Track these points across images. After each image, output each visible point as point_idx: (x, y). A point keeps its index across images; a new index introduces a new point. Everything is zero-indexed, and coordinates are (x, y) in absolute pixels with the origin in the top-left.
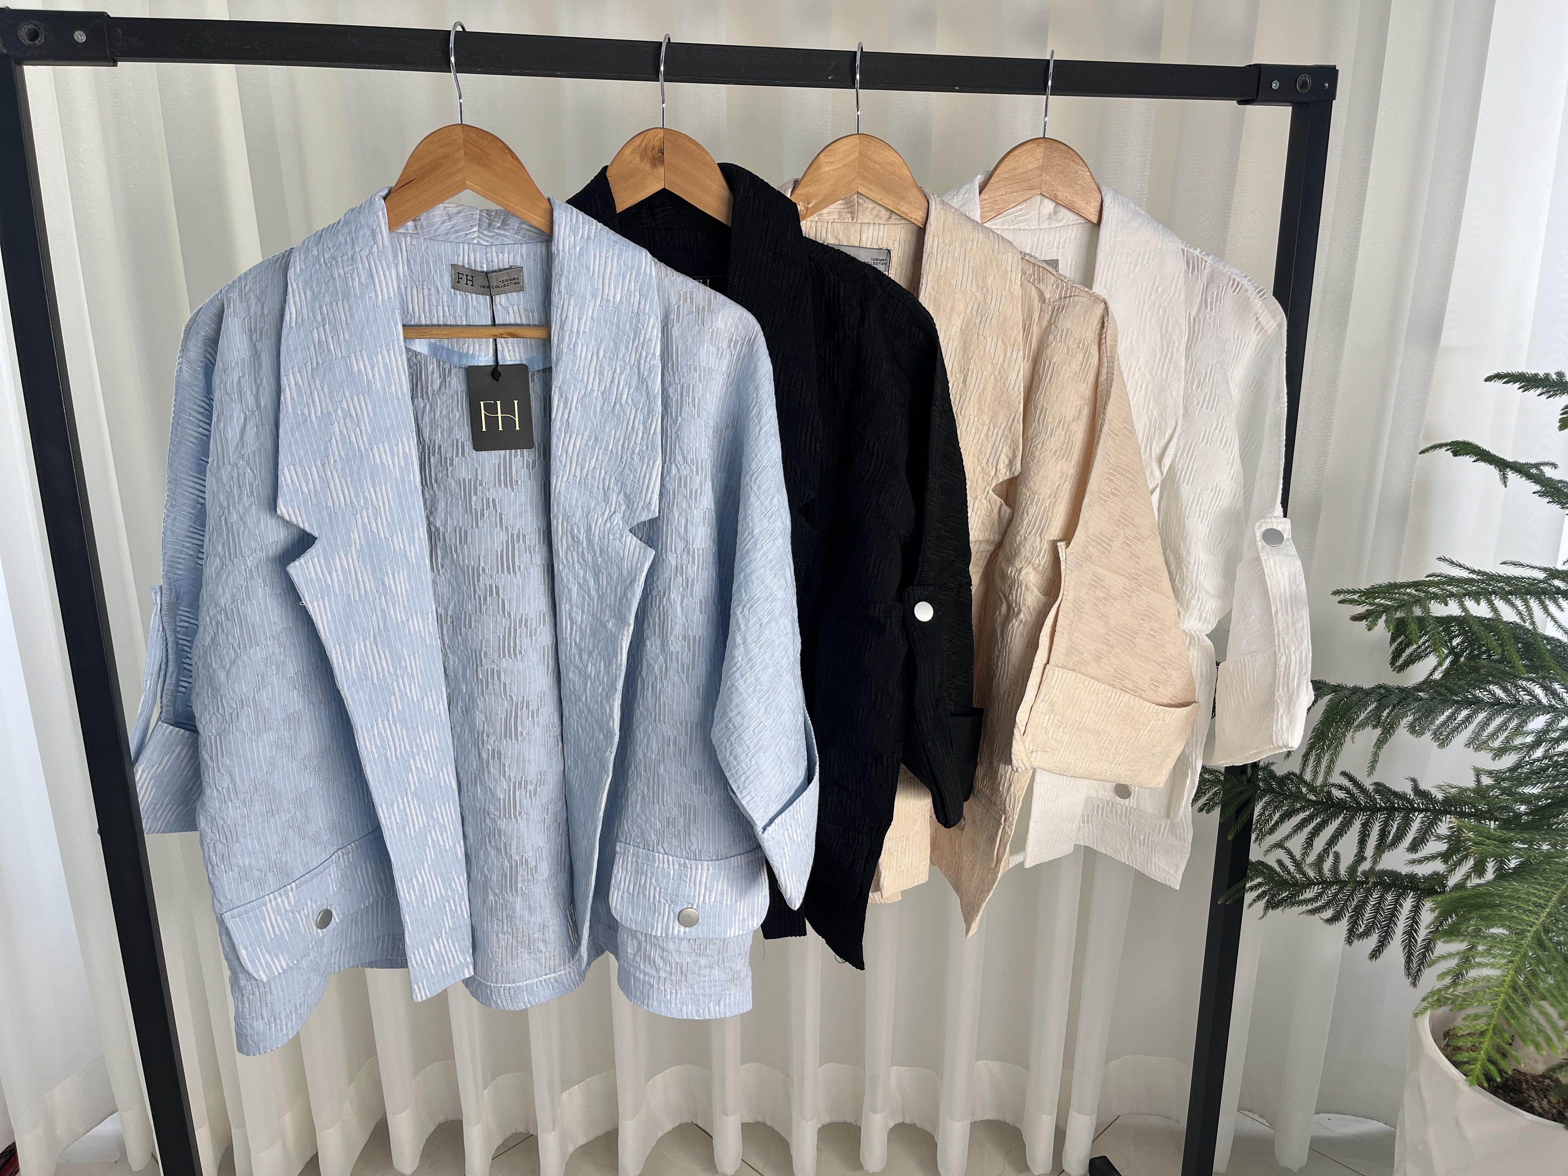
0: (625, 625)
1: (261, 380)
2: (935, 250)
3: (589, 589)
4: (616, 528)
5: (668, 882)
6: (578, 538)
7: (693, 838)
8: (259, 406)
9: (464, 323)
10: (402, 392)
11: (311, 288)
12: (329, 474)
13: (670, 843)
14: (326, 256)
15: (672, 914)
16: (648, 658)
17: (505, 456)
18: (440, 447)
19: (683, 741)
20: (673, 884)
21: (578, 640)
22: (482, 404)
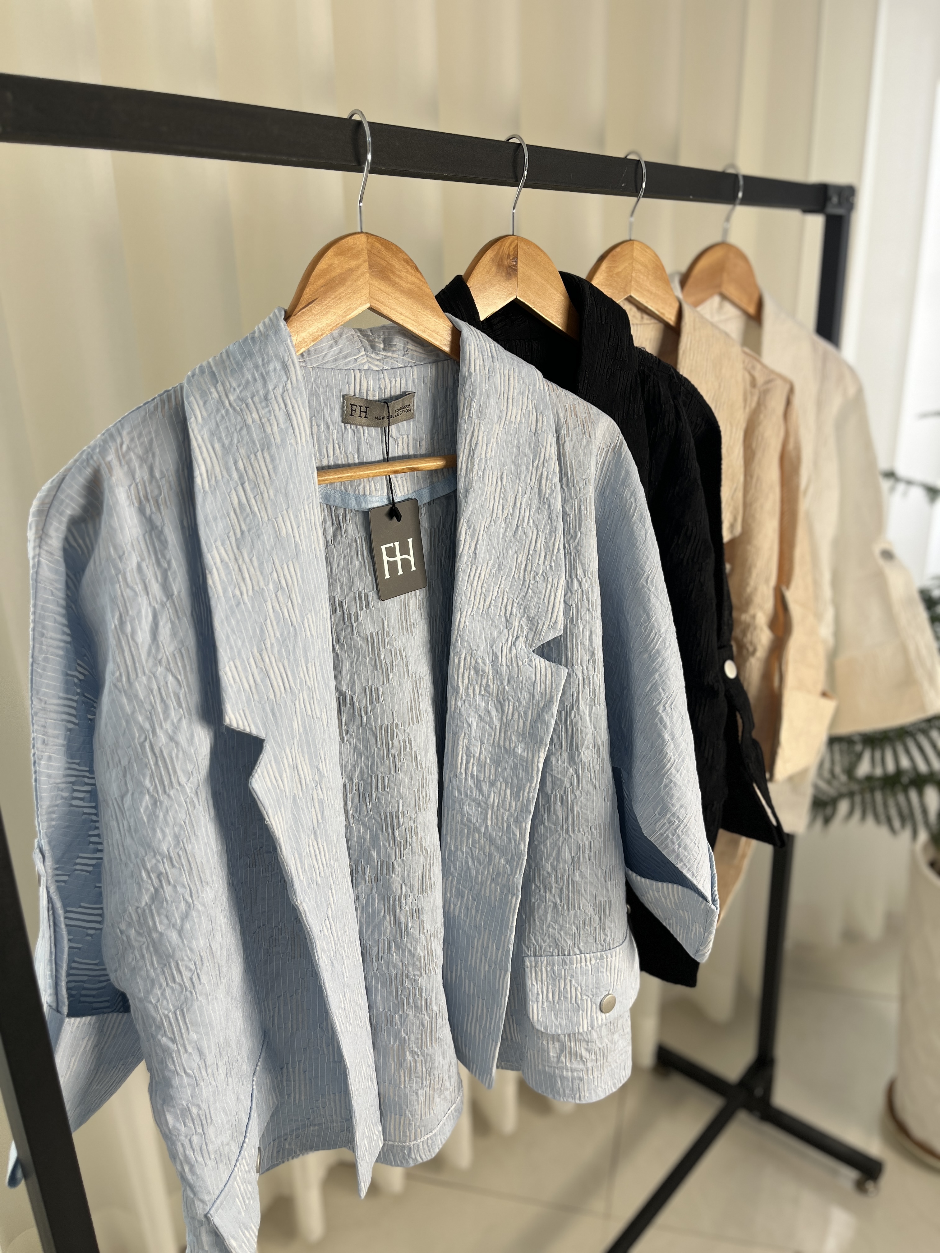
0: (539, 748)
3: (491, 719)
4: (522, 652)
5: (587, 979)
6: (484, 671)
7: (608, 931)
9: (357, 461)
10: (320, 550)
11: (220, 439)
12: (267, 660)
13: (586, 943)
15: (594, 1006)
16: (555, 773)
18: (341, 604)
19: (597, 844)
20: (592, 979)
21: (475, 773)
22: (383, 548)
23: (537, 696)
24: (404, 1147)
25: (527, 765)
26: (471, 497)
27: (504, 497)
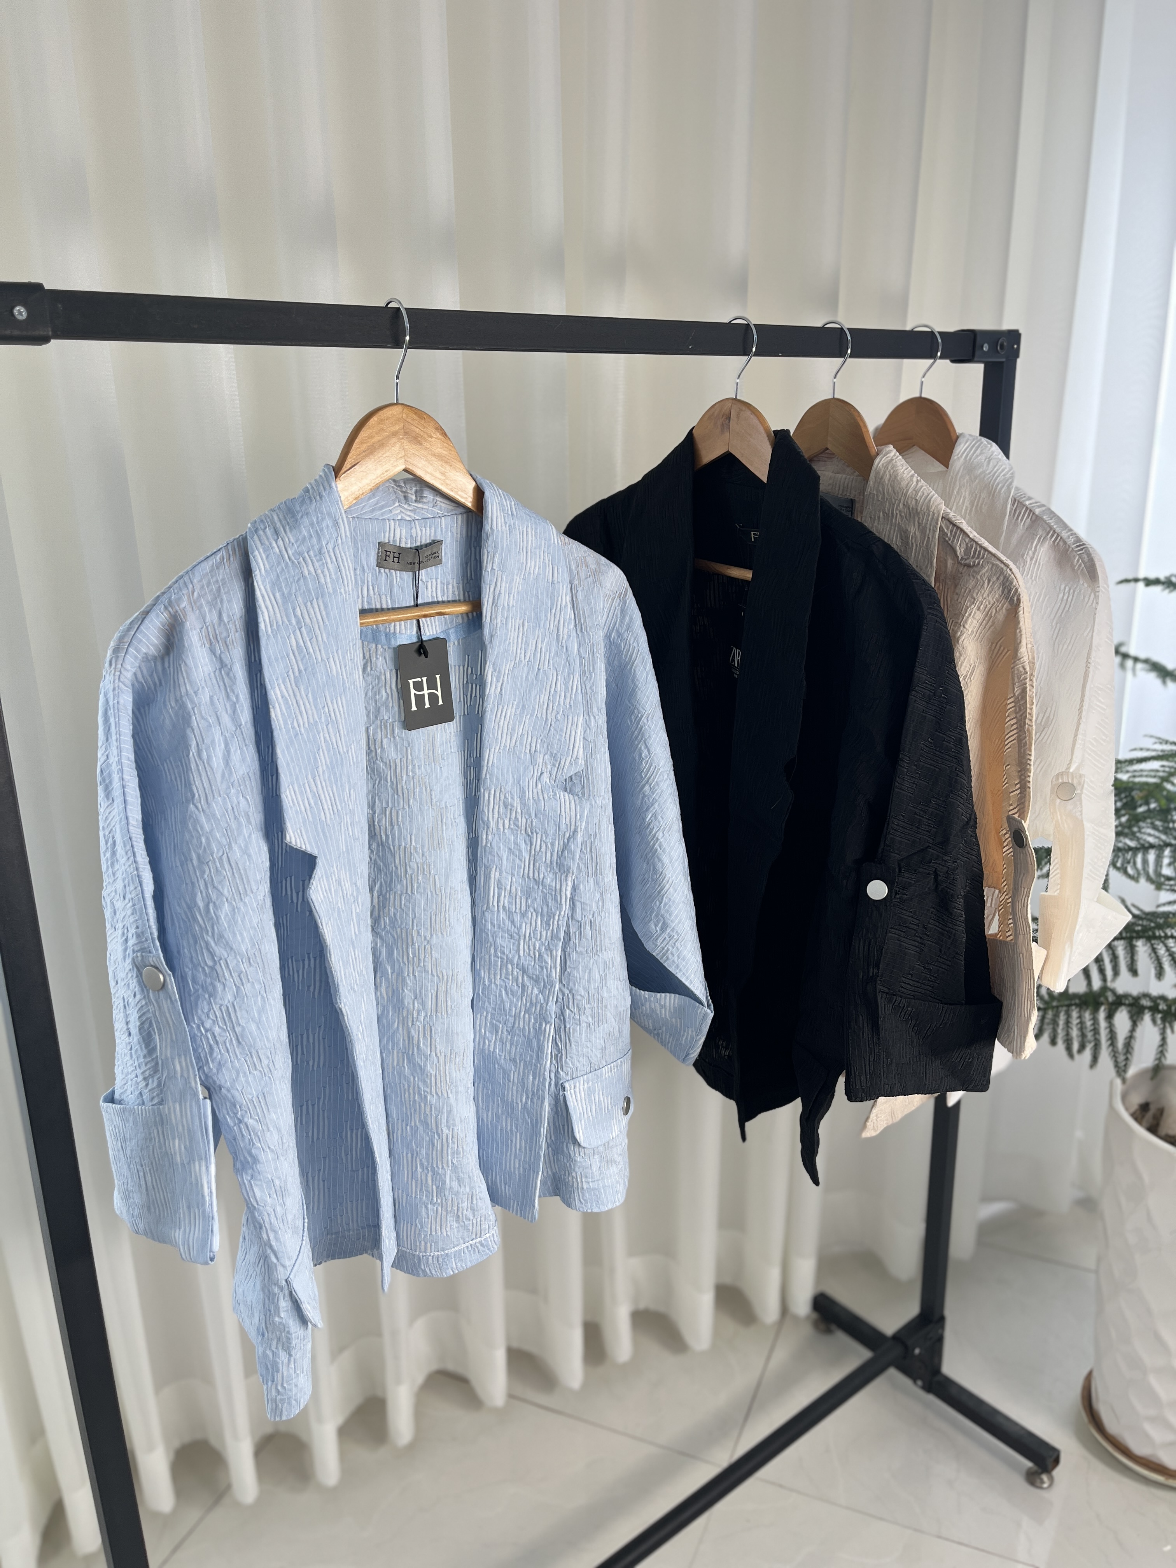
4: (547, 787)
9: (390, 606)
12: (319, 785)
21: (507, 905)
22: (411, 682)
23: (563, 827)
25: (556, 895)
26: (496, 642)
27: (526, 641)
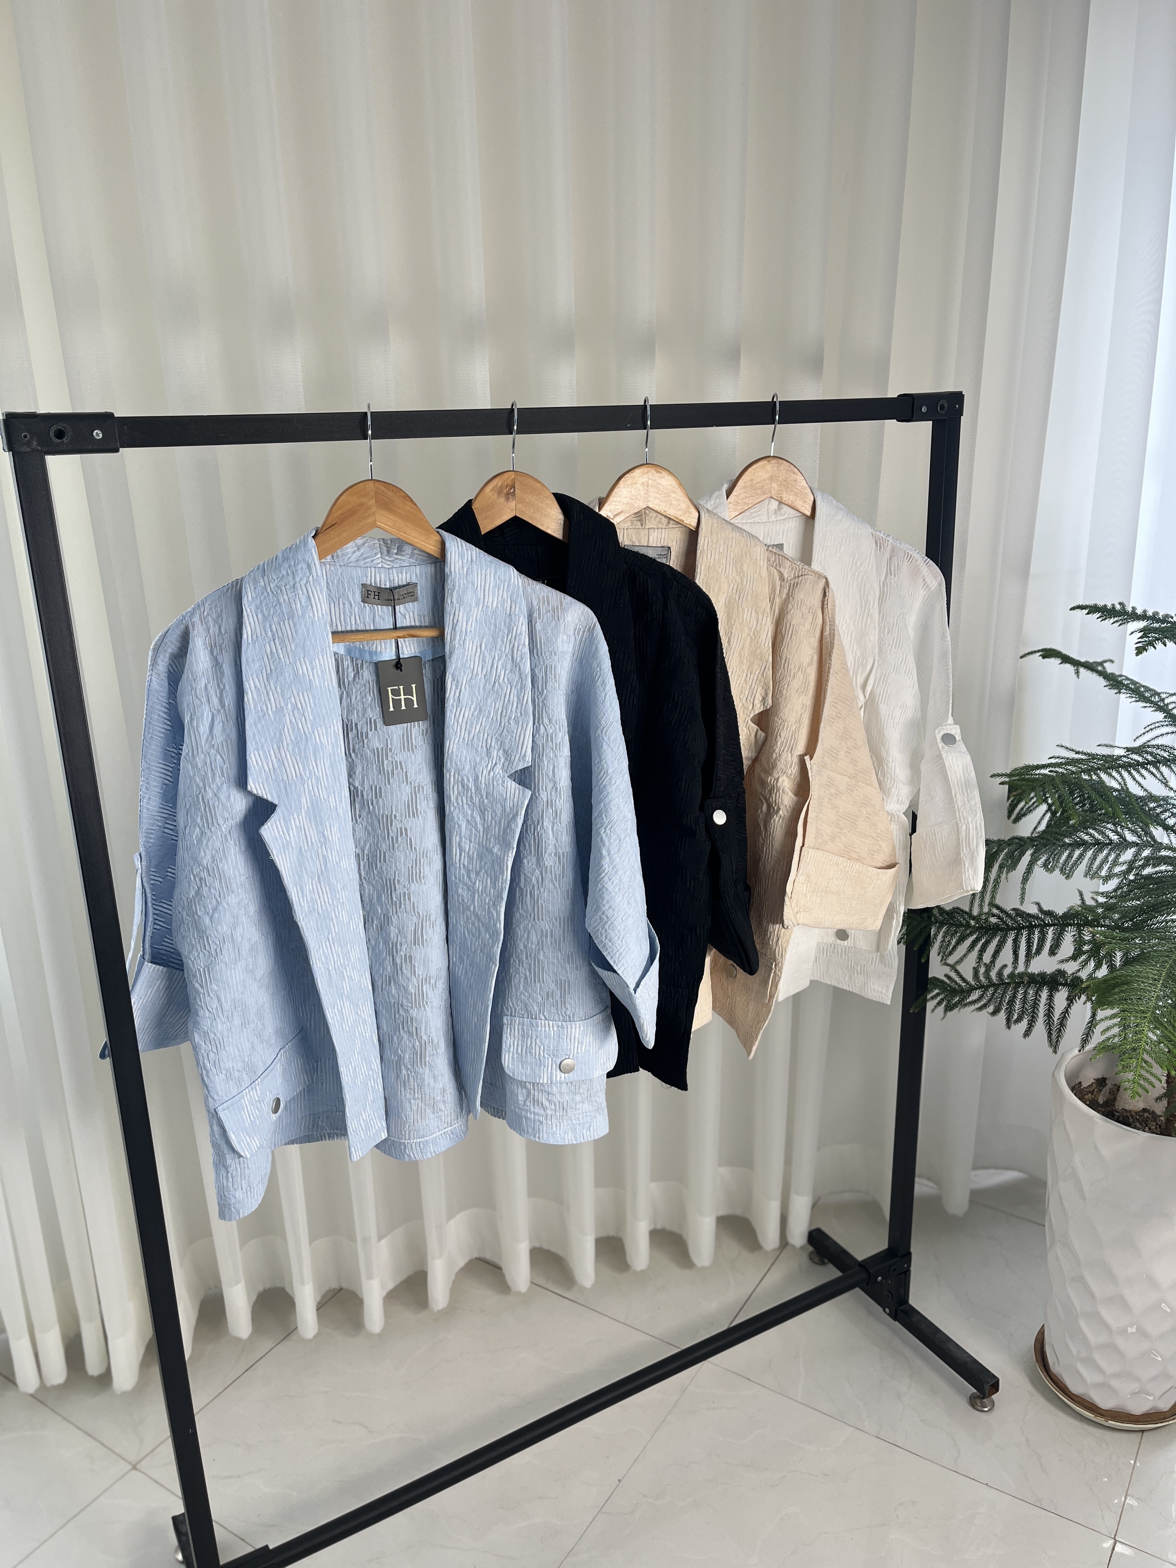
0: (509, 849)
1: (224, 686)
2: (705, 548)
3: (476, 824)
4: (498, 776)
5: (549, 1041)
6: (468, 786)
7: (568, 1005)
8: (223, 706)
9: (372, 628)
10: (332, 686)
11: (262, 611)
13: (550, 1012)
14: (272, 586)
15: (554, 1065)
16: (526, 872)
17: (407, 727)
18: (356, 725)
19: (558, 932)
20: (554, 1042)
21: (466, 864)
22: (389, 689)
23: (508, 810)
24: (401, 1143)
25: (499, 862)
26: (454, 658)
